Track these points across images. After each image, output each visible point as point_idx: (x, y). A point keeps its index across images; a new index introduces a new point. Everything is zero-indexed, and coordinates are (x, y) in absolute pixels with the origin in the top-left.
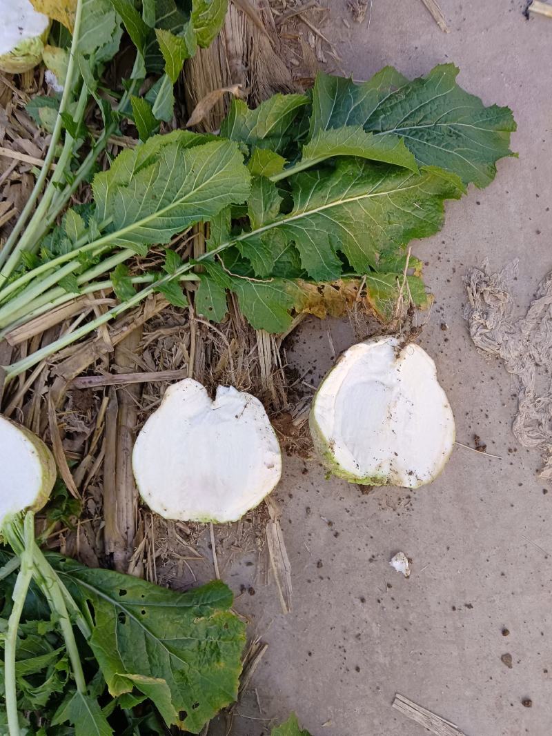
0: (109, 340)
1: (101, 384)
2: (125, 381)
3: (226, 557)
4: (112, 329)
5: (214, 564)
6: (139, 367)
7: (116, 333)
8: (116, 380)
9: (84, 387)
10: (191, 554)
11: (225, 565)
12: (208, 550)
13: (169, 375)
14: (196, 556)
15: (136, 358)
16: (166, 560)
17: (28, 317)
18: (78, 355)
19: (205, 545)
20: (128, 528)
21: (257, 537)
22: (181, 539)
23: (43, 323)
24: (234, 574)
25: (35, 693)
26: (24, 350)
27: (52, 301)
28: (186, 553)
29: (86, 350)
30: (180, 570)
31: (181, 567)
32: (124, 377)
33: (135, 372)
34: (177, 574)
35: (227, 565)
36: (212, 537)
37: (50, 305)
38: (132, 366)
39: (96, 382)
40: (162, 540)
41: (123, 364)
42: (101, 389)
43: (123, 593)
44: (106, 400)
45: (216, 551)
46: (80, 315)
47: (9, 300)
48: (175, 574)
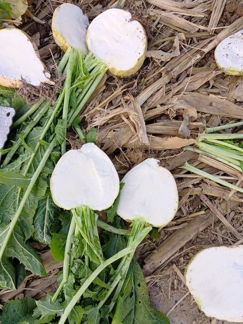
0: (231, 196)
1: (208, 205)
2: (217, 214)
3: (177, 312)
4: (236, 194)
5: (171, 308)
6: (226, 215)
7: (236, 197)
8: (215, 210)
9: (202, 200)
10: (167, 295)
11: (174, 314)
12: (174, 301)
13: (234, 231)
14: (168, 298)
15: (229, 211)
16: (157, 286)
17: (214, 157)
18: (215, 188)
19: (175, 299)
20: (160, 262)
21: (196, 320)
22: (170, 286)
23: (216, 164)
24: (174, 321)
25: (87, 292)
26: (196, 164)
27: (229, 162)
28: (166, 293)
29: (219, 190)
30: (157, 296)
31: (159, 295)
32: (218, 213)
33: (223, 215)
34: (155, 295)
35: (174, 315)
36: (181, 300)
37: (227, 163)
38: (225, 212)
39: (208, 203)
40: (164, 278)
41: (223, 207)
42: (205, 206)
43: (139, 285)
44: (203, 212)
45: (177, 306)
46: (232, 177)
47: (218, 146)
48: (154, 295)
